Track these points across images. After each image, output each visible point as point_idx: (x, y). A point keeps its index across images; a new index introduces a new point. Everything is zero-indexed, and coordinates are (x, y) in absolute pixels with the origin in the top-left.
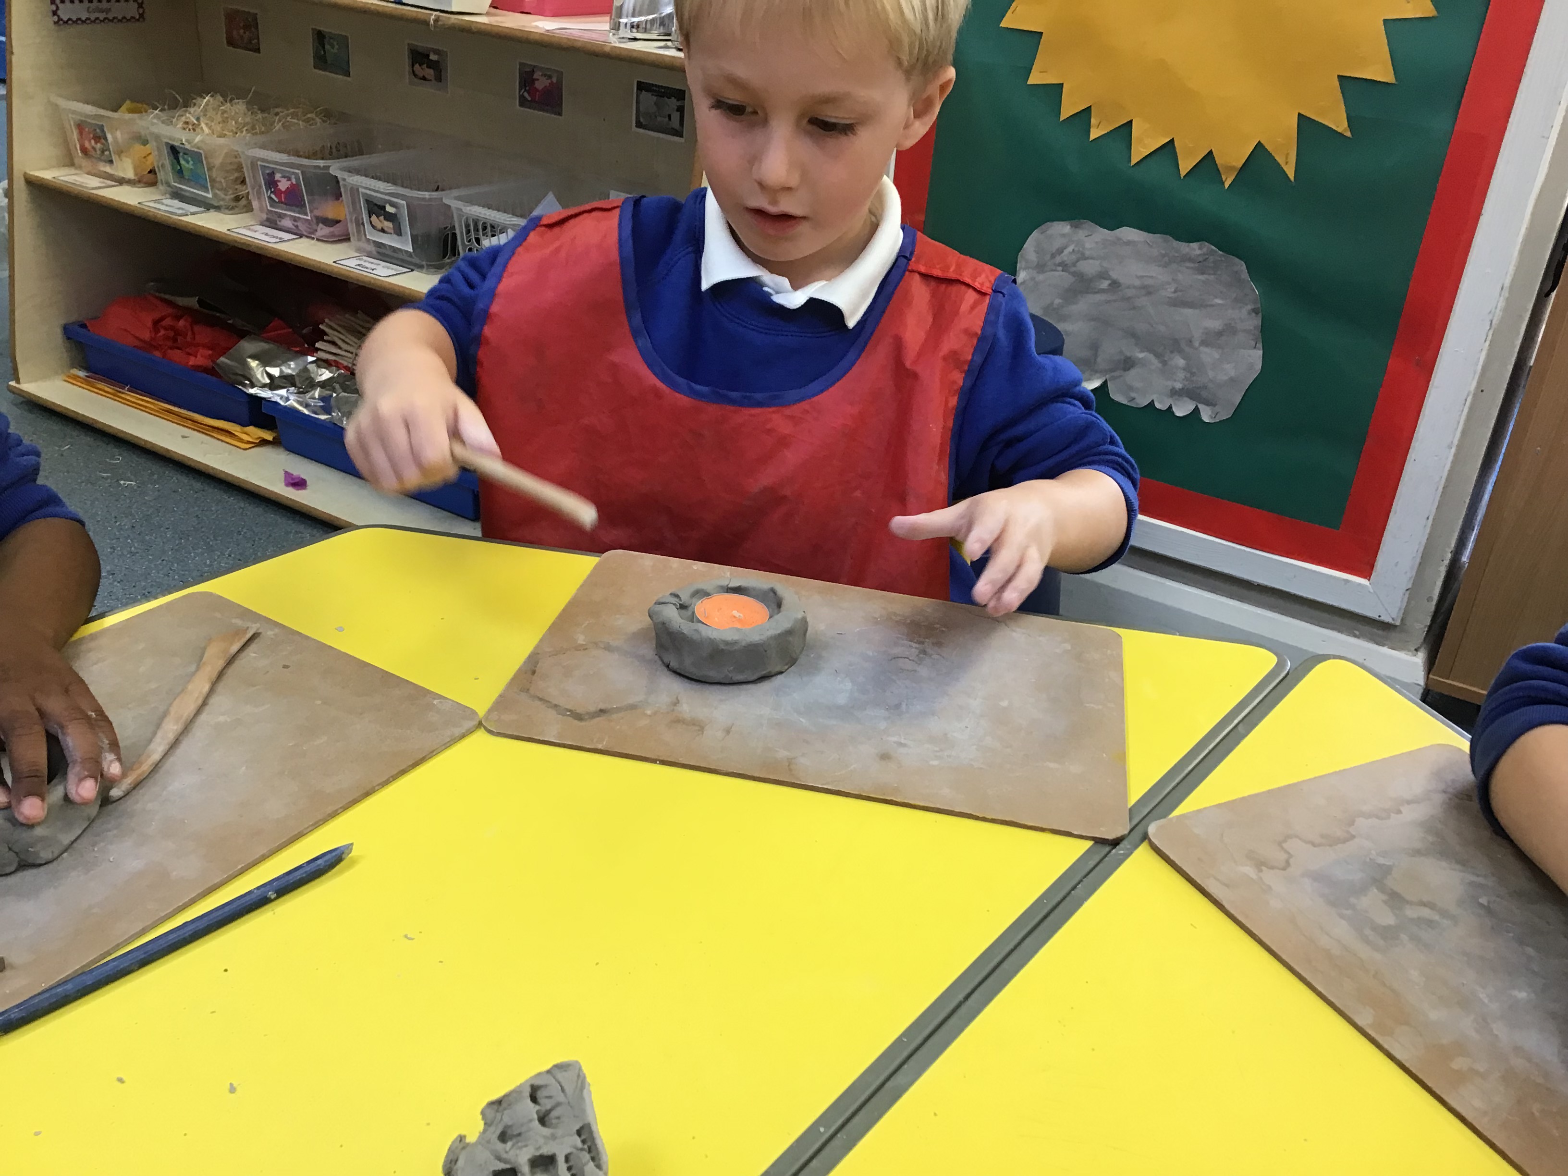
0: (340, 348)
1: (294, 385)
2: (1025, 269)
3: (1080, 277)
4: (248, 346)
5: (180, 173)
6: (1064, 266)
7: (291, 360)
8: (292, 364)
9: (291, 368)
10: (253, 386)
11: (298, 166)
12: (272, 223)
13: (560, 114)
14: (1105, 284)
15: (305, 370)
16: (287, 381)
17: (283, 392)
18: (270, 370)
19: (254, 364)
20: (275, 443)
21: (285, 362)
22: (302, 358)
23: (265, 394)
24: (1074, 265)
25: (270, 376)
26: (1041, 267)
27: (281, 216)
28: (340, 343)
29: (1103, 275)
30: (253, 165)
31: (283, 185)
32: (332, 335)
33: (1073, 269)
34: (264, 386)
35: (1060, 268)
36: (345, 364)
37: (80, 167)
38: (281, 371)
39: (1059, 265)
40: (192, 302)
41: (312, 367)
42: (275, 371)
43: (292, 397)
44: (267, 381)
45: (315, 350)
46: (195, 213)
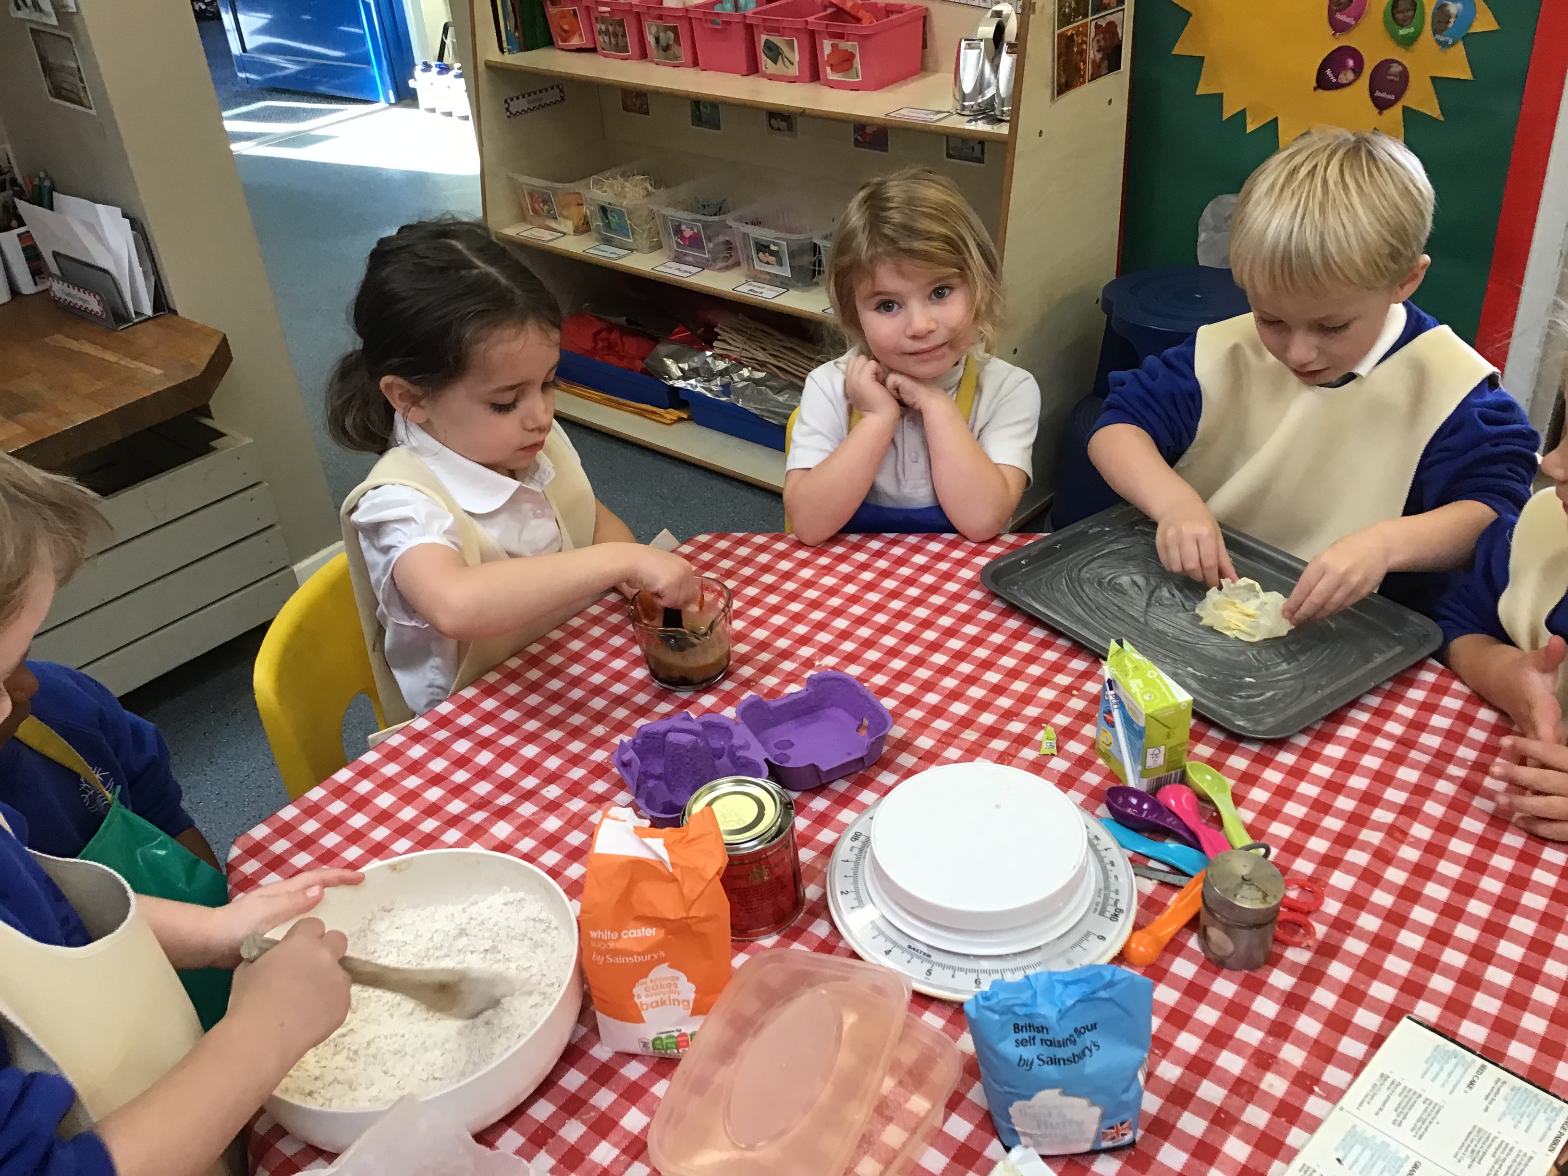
0: (730, 345)
1: (700, 375)
4: (662, 349)
5: (608, 226)
7: (696, 356)
8: (697, 359)
9: (696, 362)
10: (671, 379)
11: (700, 221)
12: (679, 259)
13: (886, 151)
15: (706, 363)
16: (693, 372)
17: (693, 381)
18: (682, 365)
19: (670, 362)
20: (689, 419)
21: (691, 358)
22: (702, 353)
23: (680, 384)
25: (682, 370)
27: (685, 255)
28: (731, 342)
30: (665, 217)
31: (688, 233)
32: (724, 335)
34: (679, 378)
36: (734, 356)
37: (531, 223)
38: (689, 366)
40: (622, 320)
41: (710, 360)
42: (685, 366)
43: (698, 385)
44: (681, 374)
45: (711, 348)
46: (624, 256)
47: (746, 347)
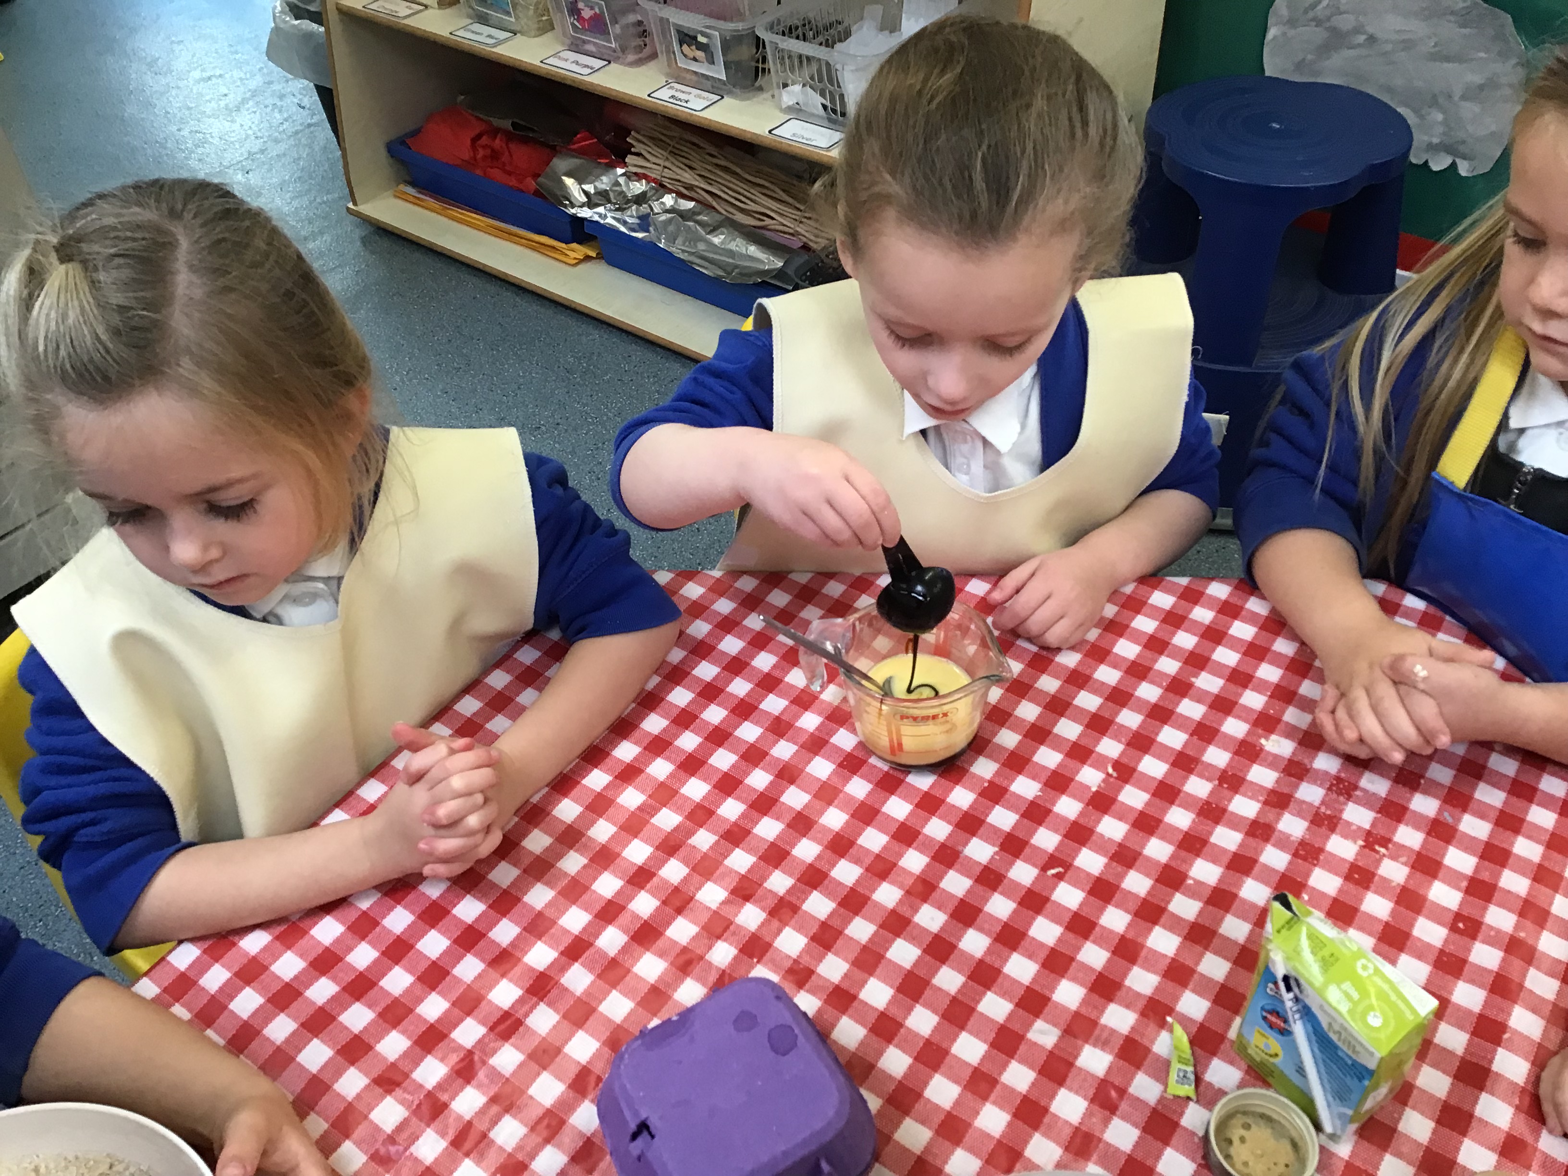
0: (648, 161)
1: (609, 202)
2: (1276, 25)
3: (1335, 32)
4: (562, 164)
6: (1319, 22)
7: (602, 175)
8: (604, 179)
9: (604, 182)
10: (573, 205)
12: (577, 48)
14: (1361, 38)
15: (617, 184)
16: (603, 197)
17: (601, 209)
18: (586, 187)
19: (569, 182)
20: (600, 257)
21: (598, 177)
22: (611, 171)
23: (585, 213)
24: (1329, 19)
25: (586, 193)
26: (1292, 22)
27: (585, 42)
28: (648, 156)
29: (1358, 30)
31: (585, 13)
32: (638, 147)
33: (1328, 25)
34: (582, 205)
35: (1314, 23)
36: (653, 176)
38: (595, 187)
39: (1313, 20)
40: (507, 124)
41: (622, 180)
42: (589, 188)
43: (609, 215)
44: (584, 199)
45: (624, 165)
46: (507, 40)
47: (667, 164)
